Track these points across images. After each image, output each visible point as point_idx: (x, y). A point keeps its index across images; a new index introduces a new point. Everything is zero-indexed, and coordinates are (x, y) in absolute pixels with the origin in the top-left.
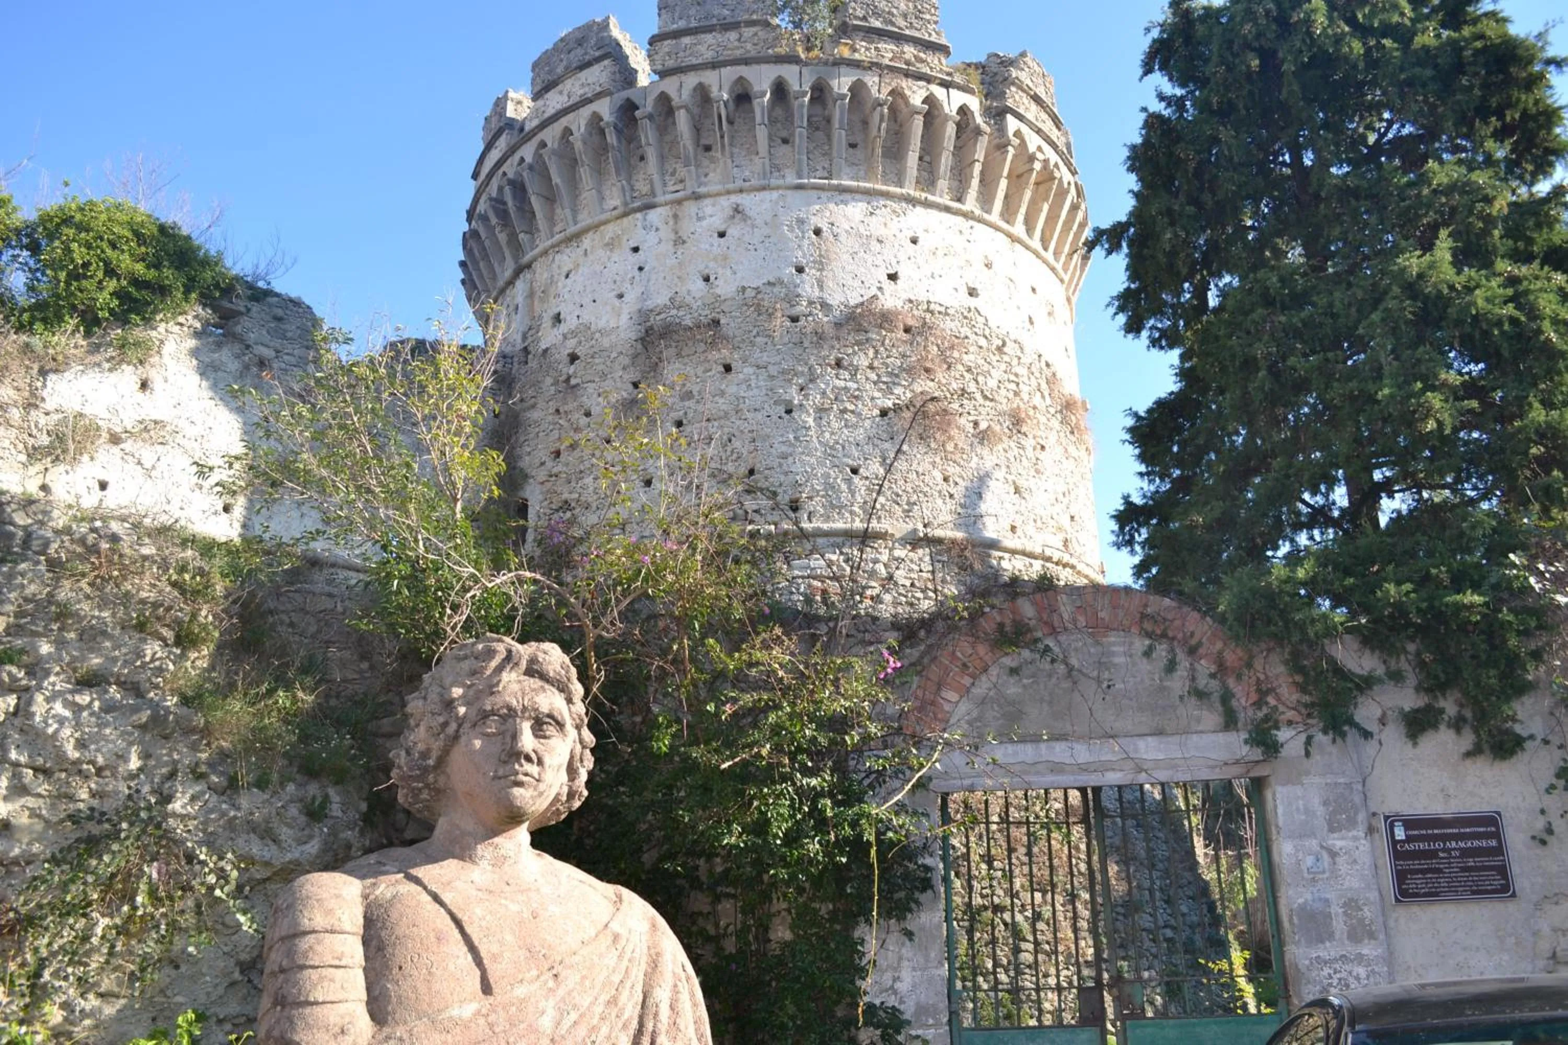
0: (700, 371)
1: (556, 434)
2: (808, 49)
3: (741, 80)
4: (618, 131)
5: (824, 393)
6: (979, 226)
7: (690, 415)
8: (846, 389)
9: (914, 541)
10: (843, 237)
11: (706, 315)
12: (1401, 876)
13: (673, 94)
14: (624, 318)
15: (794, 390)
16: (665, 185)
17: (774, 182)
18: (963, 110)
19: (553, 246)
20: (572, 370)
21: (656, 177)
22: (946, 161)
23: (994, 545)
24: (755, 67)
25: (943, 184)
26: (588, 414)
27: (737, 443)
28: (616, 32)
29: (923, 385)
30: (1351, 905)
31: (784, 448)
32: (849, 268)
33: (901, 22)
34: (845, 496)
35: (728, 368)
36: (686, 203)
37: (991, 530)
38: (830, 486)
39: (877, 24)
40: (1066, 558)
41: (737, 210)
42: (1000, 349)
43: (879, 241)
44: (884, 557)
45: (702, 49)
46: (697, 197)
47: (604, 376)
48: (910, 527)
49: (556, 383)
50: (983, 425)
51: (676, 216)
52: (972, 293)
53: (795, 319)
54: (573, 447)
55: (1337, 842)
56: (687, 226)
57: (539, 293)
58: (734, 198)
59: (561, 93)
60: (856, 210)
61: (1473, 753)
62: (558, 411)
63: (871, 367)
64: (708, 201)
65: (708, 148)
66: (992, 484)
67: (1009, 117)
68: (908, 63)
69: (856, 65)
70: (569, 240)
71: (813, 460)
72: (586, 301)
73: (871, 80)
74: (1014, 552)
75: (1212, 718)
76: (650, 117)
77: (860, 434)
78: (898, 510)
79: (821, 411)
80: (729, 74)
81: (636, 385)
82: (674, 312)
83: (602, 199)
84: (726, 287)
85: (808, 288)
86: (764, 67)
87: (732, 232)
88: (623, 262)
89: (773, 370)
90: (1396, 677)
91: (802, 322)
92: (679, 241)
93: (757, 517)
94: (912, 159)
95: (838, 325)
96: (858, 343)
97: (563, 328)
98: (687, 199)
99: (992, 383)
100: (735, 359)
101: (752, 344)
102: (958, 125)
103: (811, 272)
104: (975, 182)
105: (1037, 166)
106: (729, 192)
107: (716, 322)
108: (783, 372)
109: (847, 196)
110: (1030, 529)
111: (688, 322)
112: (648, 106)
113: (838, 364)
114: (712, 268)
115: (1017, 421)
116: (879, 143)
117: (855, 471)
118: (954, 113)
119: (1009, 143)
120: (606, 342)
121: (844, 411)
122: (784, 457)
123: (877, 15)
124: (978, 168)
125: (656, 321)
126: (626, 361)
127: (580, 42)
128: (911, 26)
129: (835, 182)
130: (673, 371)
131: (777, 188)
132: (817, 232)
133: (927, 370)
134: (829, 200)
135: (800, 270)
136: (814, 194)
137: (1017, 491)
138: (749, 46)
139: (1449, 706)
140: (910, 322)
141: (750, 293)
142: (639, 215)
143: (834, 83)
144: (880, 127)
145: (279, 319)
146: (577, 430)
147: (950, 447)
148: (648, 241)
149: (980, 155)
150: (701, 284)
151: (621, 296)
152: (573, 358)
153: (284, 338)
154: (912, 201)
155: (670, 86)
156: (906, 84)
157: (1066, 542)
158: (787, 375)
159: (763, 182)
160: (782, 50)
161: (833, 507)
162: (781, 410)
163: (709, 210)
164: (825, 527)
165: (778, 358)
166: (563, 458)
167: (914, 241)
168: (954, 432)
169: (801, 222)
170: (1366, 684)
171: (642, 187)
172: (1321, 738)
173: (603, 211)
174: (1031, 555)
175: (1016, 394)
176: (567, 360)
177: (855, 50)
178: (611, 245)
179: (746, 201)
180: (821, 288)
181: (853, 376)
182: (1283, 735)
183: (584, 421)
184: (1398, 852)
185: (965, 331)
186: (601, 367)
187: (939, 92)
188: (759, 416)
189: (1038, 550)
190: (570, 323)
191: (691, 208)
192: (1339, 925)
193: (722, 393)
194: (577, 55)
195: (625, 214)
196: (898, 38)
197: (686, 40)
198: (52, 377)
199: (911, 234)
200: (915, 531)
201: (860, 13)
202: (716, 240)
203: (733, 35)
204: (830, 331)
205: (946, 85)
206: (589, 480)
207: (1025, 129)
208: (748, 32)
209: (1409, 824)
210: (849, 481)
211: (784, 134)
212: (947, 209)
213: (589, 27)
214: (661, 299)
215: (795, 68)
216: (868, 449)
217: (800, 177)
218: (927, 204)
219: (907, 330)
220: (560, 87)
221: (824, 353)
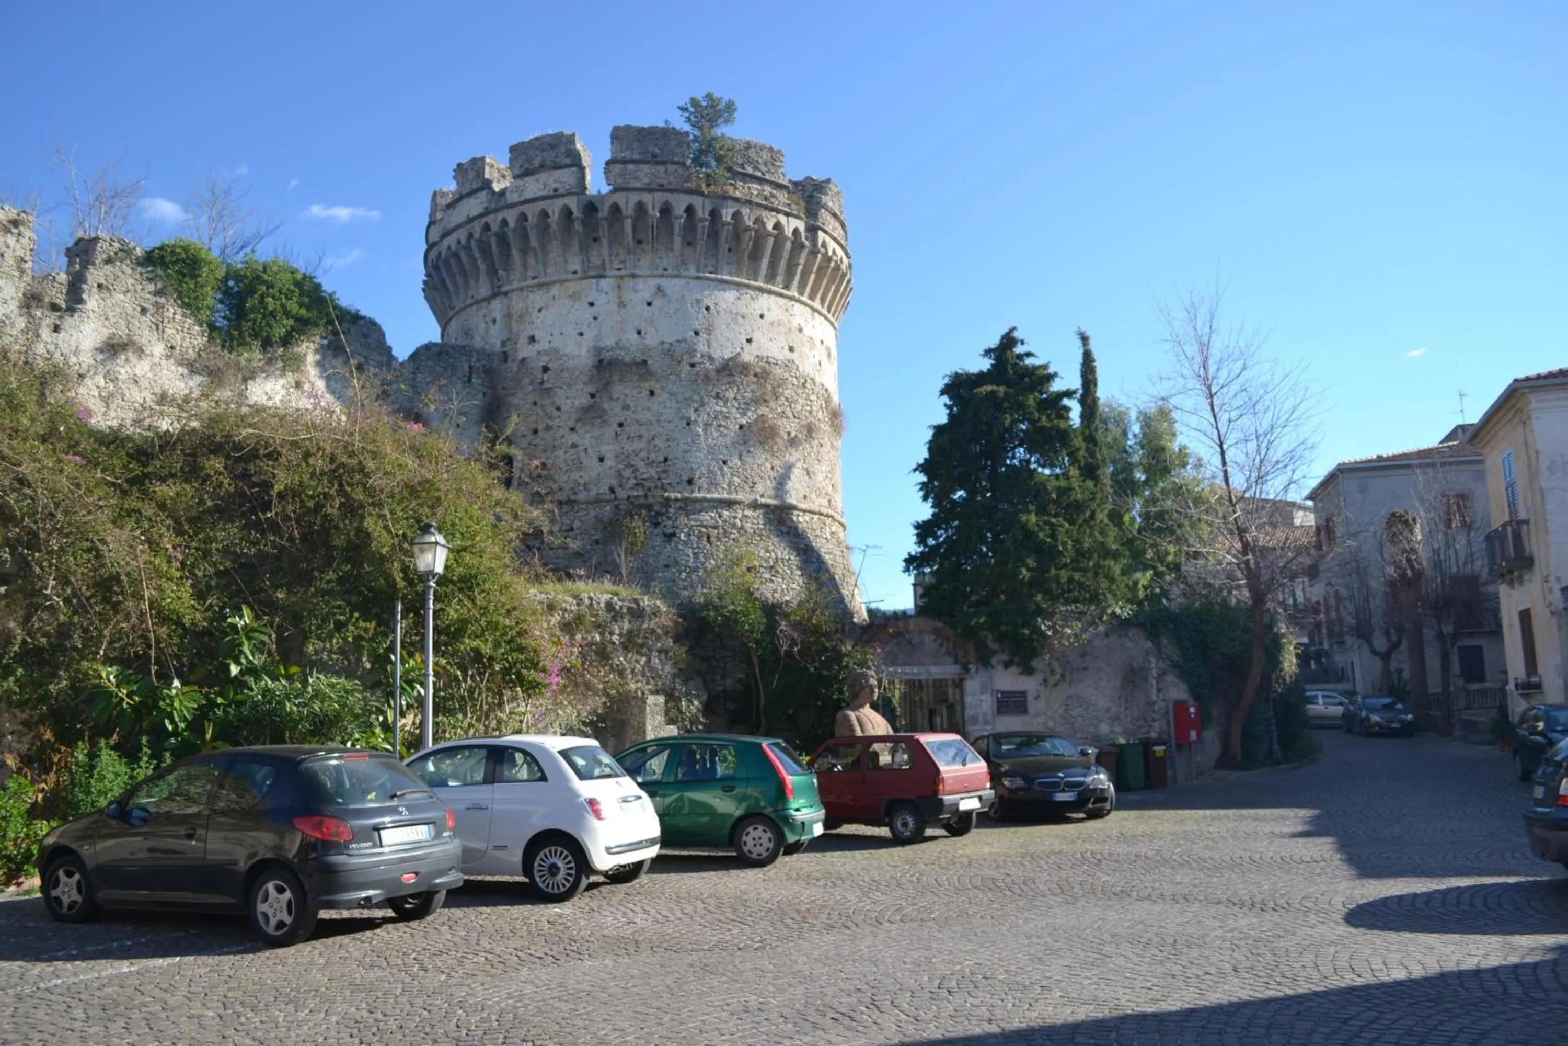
0: (635, 392)
1: (534, 418)
2: (708, 185)
3: (667, 202)
4: (583, 222)
5: (708, 415)
6: (797, 305)
7: (629, 420)
8: (721, 412)
9: (755, 506)
10: (722, 313)
11: (639, 358)
12: (999, 708)
13: (622, 205)
14: (584, 351)
15: (692, 411)
16: (611, 262)
17: (683, 273)
18: (796, 231)
19: (528, 287)
20: (545, 377)
21: (607, 258)
22: (783, 264)
23: (794, 508)
24: (675, 195)
25: (780, 279)
26: (558, 409)
27: (657, 441)
28: (579, 146)
29: (763, 410)
30: (985, 715)
31: (686, 447)
32: (725, 334)
33: (763, 169)
34: (719, 479)
35: (652, 393)
36: (627, 279)
37: (792, 500)
38: (710, 472)
39: (750, 170)
40: (831, 512)
41: (659, 289)
42: (804, 385)
43: (743, 317)
44: (740, 515)
45: (641, 174)
46: (634, 276)
47: (570, 386)
48: (753, 497)
49: (532, 383)
50: (793, 434)
51: (619, 287)
52: (791, 349)
53: (693, 365)
54: (548, 428)
55: (983, 697)
56: (627, 296)
57: (515, 317)
58: (658, 281)
59: (538, 180)
60: (730, 296)
61: (1021, 674)
62: (535, 403)
63: (735, 398)
64: (641, 280)
65: (640, 242)
66: (795, 470)
67: (820, 233)
68: (766, 199)
69: (737, 200)
70: (540, 286)
71: (702, 455)
72: (556, 332)
73: (745, 211)
74: (804, 511)
75: (951, 660)
76: (606, 219)
77: (728, 441)
78: (747, 487)
79: (707, 425)
80: (660, 197)
81: (593, 396)
82: (618, 352)
83: (566, 262)
84: (652, 340)
85: (702, 347)
86: (682, 196)
87: (657, 303)
88: (582, 312)
89: (680, 397)
90: (1003, 651)
91: (697, 368)
92: (622, 305)
93: (669, 488)
94: (765, 263)
95: (718, 371)
96: (729, 383)
97: (537, 347)
98: (627, 276)
99: (799, 407)
100: (657, 388)
101: (667, 379)
102: (793, 243)
103: (703, 335)
104: (798, 277)
105: (833, 264)
106: (654, 276)
107: (645, 362)
108: (686, 399)
109: (725, 286)
110: (814, 497)
111: (627, 359)
112: (604, 212)
113: (717, 396)
114: (643, 326)
115: (810, 430)
116: (747, 253)
117: (724, 463)
118: (790, 235)
119: (818, 252)
120: (571, 364)
121: (720, 426)
122: (685, 452)
123: (750, 162)
124: (800, 268)
125: (607, 356)
126: (586, 379)
127: (552, 147)
128: (769, 172)
129: (719, 276)
130: (618, 390)
131: (685, 277)
132: (707, 309)
133: (765, 401)
134: (715, 288)
135: (697, 333)
136: (706, 283)
137: (808, 474)
138: (672, 179)
139: (1016, 660)
140: (758, 370)
141: (667, 346)
142: (594, 281)
143: (724, 212)
144: (747, 243)
145: (365, 336)
146: (550, 418)
147: (775, 449)
148: (601, 300)
149: (802, 261)
150: (636, 336)
151: (581, 334)
152: (545, 369)
153: (369, 348)
154: (761, 290)
155: (620, 199)
156: (765, 214)
157: (829, 501)
158: (688, 401)
159: (676, 272)
160: (691, 185)
161: (712, 484)
162: (685, 422)
163: (641, 286)
164: (709, 496)
165: (683, 390)
166: (540, 434)
167: (762, 316)
168: (778, 440)
169: (698, 302)
170: (995, 652)
171: (596, 260)
172: (981, 668)
173: (567, 272)
174: (813, 513)
175: (811, 413)
176: (541, 370)
177: (736, 188)
178: (574, 297)
179: (666, 283)
180: (709, 347)
181: (725, 404)
182: (971, 666)
183: (555, 413)
184: (999, 701)
185: (786, 375)
186: (568, 380)
187: (783, 219)
188: (671, 426)
189: (817, 509)
190: (543, 345)
191: (629, 283)
192: (981, 719)
193: (649, 409)
194: (550, 156)
195: (585, 278)
196: (761, 181)
197: (631, 167)
198: (250, 382)
199: (760, 312)
200: (756, 500)
201: (740, 161)
202: (646, 308)
203: (661, 169)
204: (713, 374)
205: (787, 214)
206: (560, 453)
207: (828, 239)
208: (672, 168)
209: (1002, 693)
210: (721, 469)
211: (690, 239)
212: (781, 295)
213: (559, 137)
214: (609, 342)
215: (701, 199)
216: (732, 449)
217: (698, 271)
218: (770, 292)
219: (756, 375)
220: (537, 176)
221: (710, 388)
